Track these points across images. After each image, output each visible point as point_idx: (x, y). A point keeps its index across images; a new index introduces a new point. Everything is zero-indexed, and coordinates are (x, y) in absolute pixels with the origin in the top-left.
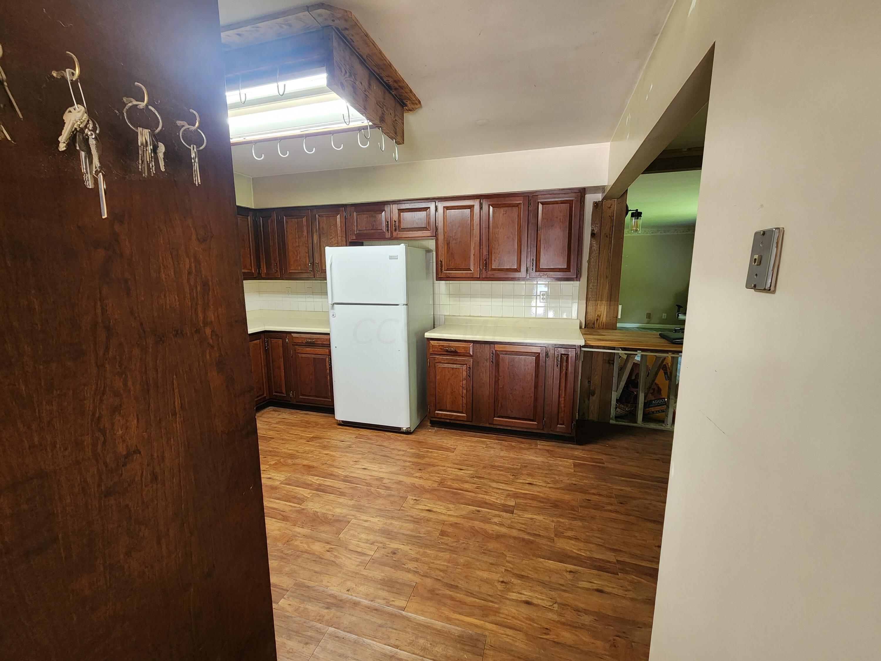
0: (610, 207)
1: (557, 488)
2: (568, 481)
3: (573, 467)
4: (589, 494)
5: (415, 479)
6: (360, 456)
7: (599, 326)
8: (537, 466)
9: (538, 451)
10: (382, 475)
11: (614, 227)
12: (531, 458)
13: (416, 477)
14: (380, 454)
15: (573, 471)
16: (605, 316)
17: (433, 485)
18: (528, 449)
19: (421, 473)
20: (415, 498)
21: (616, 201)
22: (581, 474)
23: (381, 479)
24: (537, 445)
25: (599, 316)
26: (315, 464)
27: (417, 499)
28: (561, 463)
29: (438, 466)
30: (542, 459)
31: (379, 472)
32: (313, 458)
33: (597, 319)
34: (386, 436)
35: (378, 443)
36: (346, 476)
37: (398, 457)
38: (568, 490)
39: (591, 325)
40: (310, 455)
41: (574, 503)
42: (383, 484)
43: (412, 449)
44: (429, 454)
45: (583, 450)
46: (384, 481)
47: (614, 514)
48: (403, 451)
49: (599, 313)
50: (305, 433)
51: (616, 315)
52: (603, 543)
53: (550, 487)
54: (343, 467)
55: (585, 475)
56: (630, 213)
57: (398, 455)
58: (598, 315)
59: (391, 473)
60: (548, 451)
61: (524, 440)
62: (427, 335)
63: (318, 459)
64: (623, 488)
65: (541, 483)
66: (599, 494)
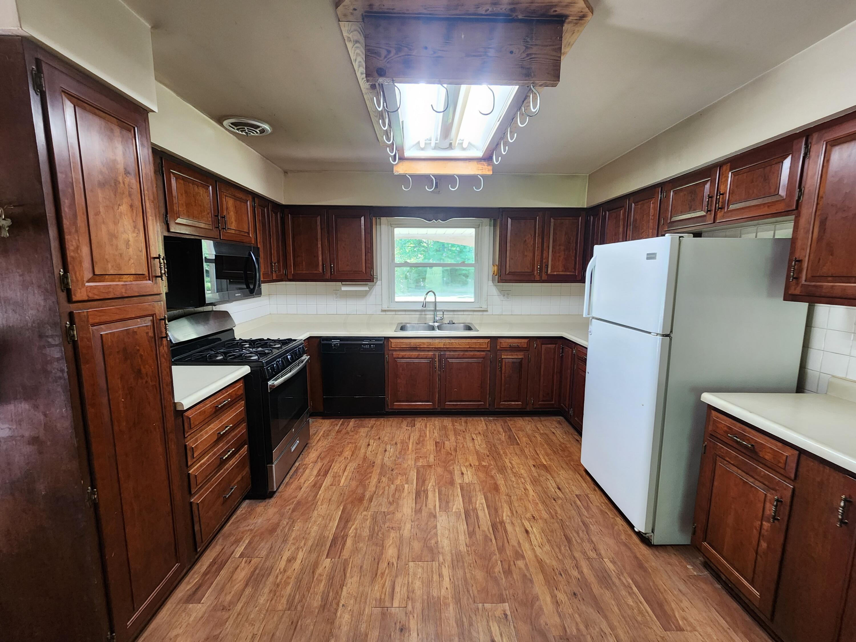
5: (548, 599)
6: (545, 515)
10: (528, 554)
13: (553, 596)
14: (568, 532)
17: (553, 630)
19: (569, 599)
20: (508, 613)
23: (519, 555)
26: (503, 488)
27: (509, 617)
29: (606, 617)
31: (533, 549)
32: (511, 483)
34: (612, 520)
35: (587, 520)
36: (502, 523)
37: (577, 555)
40: (513, 479)
42: (512, 563)
43: (614, 562)
44: (624, 593)
46: (520, 563)
48: (599, 555)
50: (546, 457)
54: (514, 512)
57: (584, 553)
59: (540, 562)
62: (708, 398)
63: (514, 487)
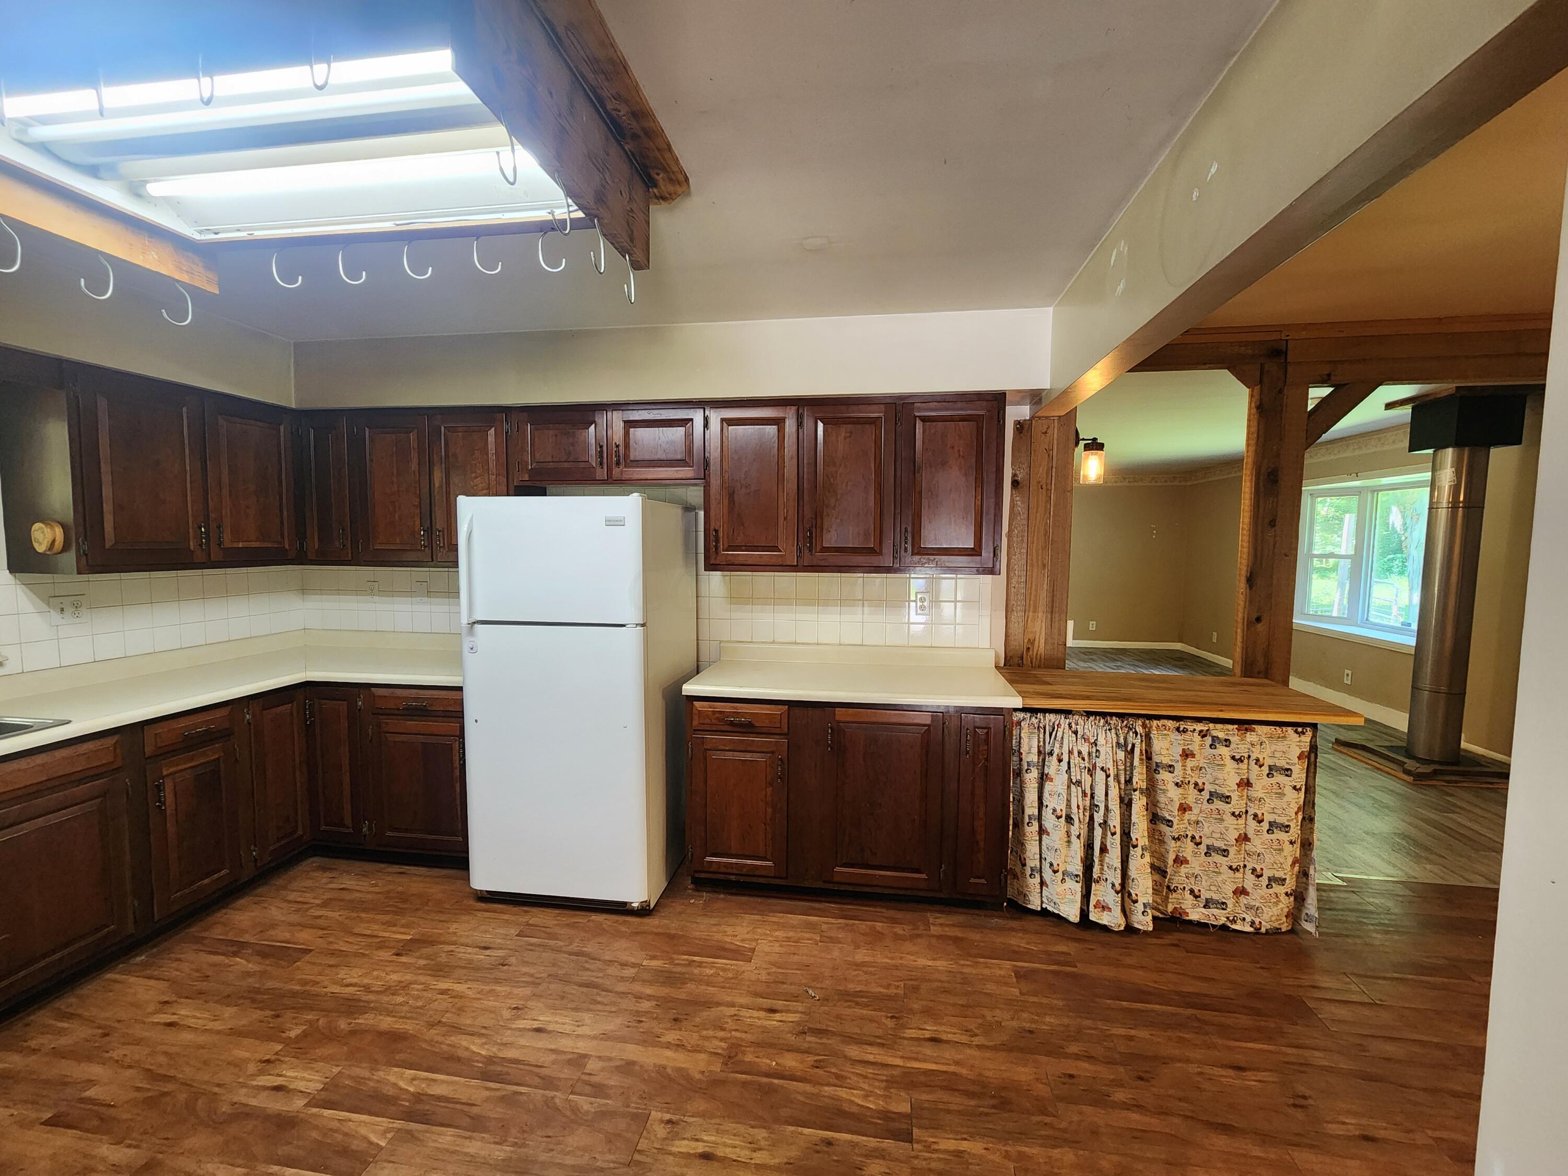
0: (1046, 433)
1: (994, 1048)
2: (1014, 1024)
3: (1015, 980)
4: (1067, 1056)
5: (669, 1053)
6: (528, 991)
7: (1031, 663)
8: (939, 984)
9: (934, 941)
10: (582, 1047)
11: (1054, 470)
12: (922, 962)
13: (668, 1046)
14: (577, 979)
15: (1016, 991)
16: (1042, 641)
17: (712, 1068)
18: (913, 937)
19: (680, 1029)
20: (667, 1116)
21: (1056, 421)
22: (1036, 999)
23: (579, 1061)
24: (927, 925)
25: (1032, 642)
26: (409, 1026)
27: (674, 1118)
28: (987, 972)
29: (718, 1004)
30: (945, 963)
31: (578, 1036)
32: (405, 1008)
33: (1028, 648)
34: (591, 924)
35: (574, 947)
36: (490, 1060)
37: (621, 987)
38: (1021, 1050)
39: (1016, 660)
40: (400, 999)
41: (1042, 1090)
42: (586, 1078)
43: (653, 958)
44: (696, 971)
45: (1025, 931)
46: (591, 1066)
47: (1135, 1116)
48: (634, 965)
49: (1031, 636)
50: (394, 929)
51: (1062, 640)
53: (979, 1047)
54: (483, 1031)
55: (1045, 1001)
56: (1082, 444)
57: (623, 979)
58: (1029, 640)
59: (606, 1037)
60: (956, 940)
61: (899, 915)
62: (689, 689)
63: (421, 1008)
64: (1133, 1032)
65: (958, 1036)
66: (1086, 1054)
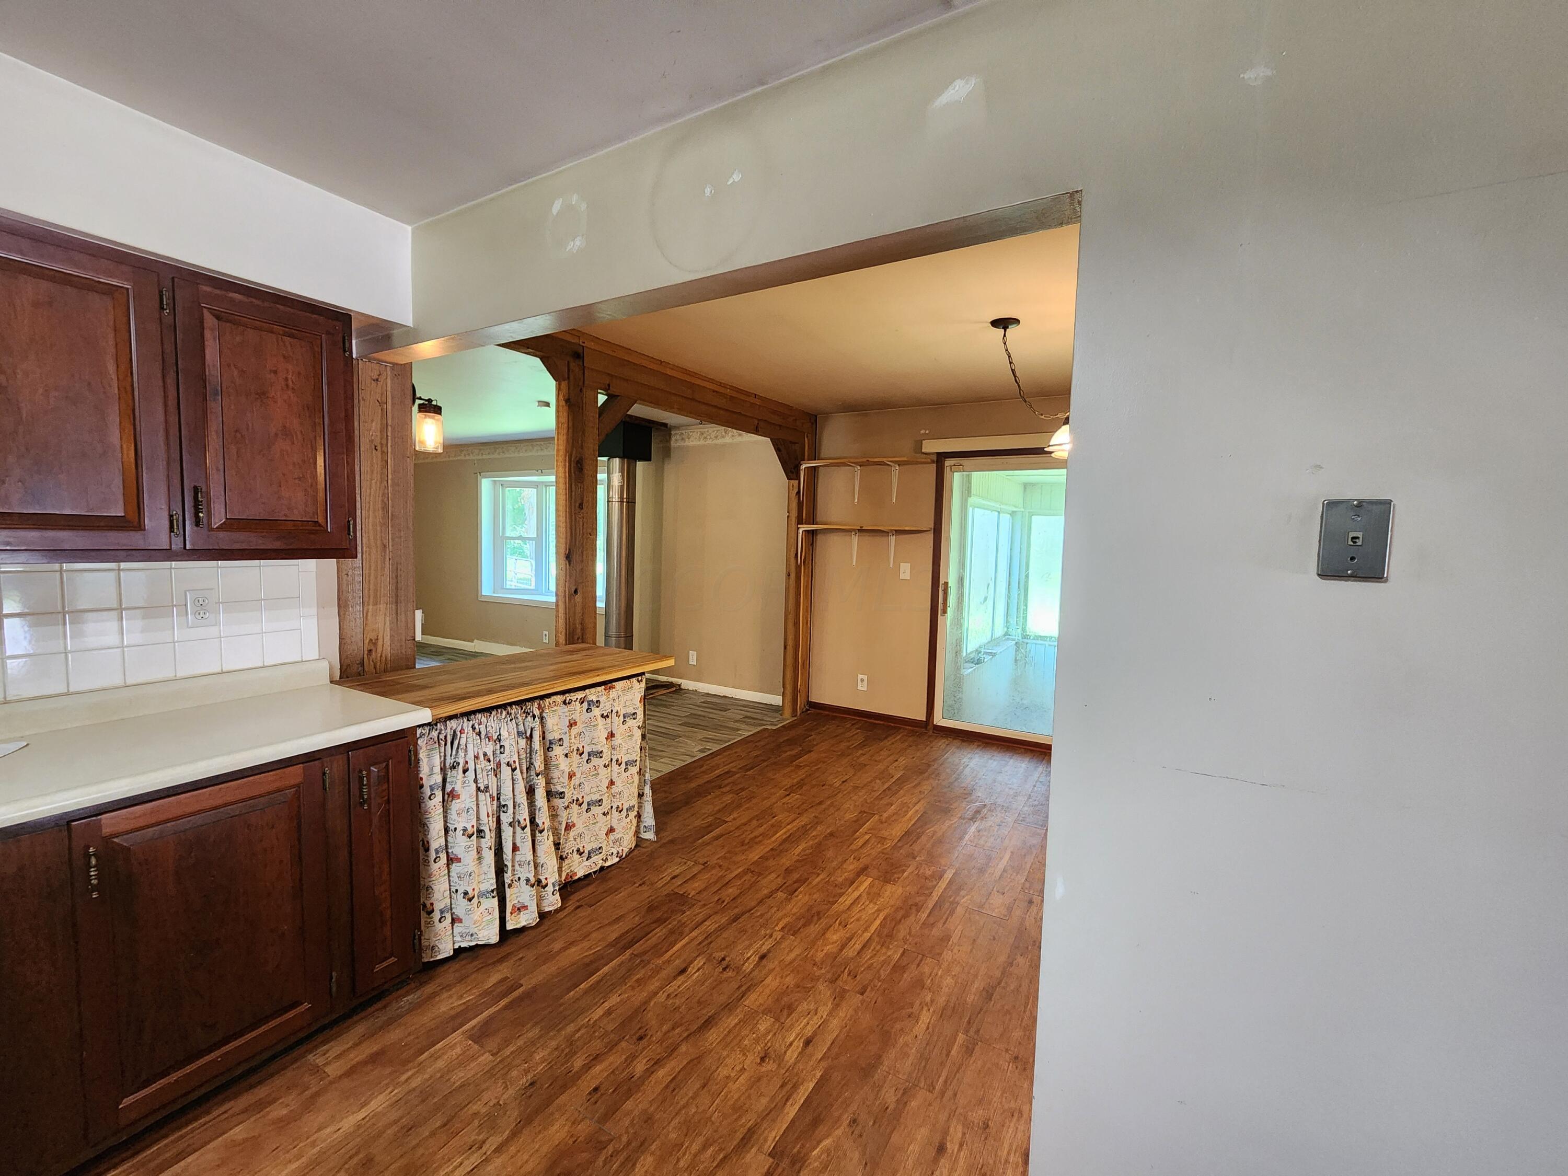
0: (377, 380)
1: (514, 1134)
2: (511, 1092)
3: (476, 1047)
4: (579, 1075)
7: (375, 668)
8: (395, 1128)
9: (346, 1083)
11: (389, 428)
12: (348, 1123)
15: (487, 1057)
16: (387, 639)
18: (309, 1105)
21: (388, 369)
22: (511, 1048)
24: (317, 1070)
25: (374, 642)
28: (440, 1064)
30: (381, 1098)
33: (370, 651)
38: (537, 1111)
39: (355, 668)
41: (584, 1128)
45: (448, 987)
47: (661, 1073)
49: (372, 636)
51: (411, 634)
52: (721, 1150)
53: (498, 1150)
55: (520, 1042)
56: (418, 402)
58: (371, 640)
60: (374, 1059)
61: (261, 1092)
64: (607, 1005)
65: (466, 1162)
66: (591, 1058)
